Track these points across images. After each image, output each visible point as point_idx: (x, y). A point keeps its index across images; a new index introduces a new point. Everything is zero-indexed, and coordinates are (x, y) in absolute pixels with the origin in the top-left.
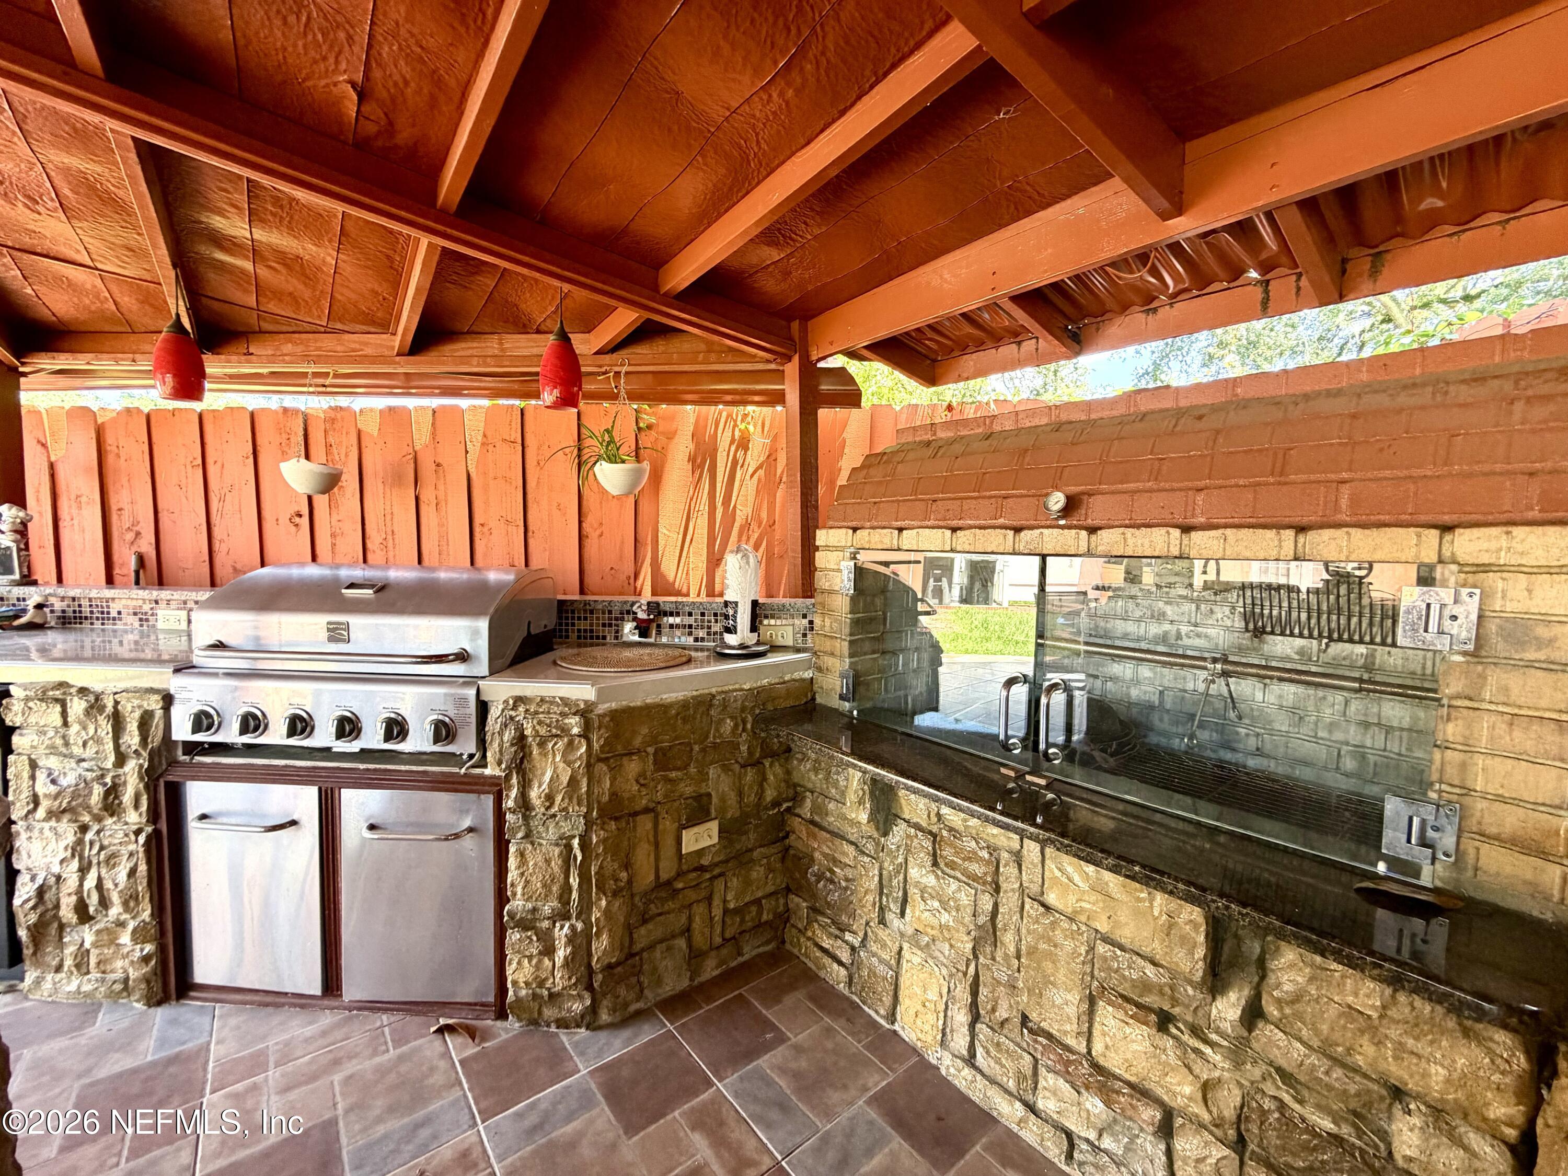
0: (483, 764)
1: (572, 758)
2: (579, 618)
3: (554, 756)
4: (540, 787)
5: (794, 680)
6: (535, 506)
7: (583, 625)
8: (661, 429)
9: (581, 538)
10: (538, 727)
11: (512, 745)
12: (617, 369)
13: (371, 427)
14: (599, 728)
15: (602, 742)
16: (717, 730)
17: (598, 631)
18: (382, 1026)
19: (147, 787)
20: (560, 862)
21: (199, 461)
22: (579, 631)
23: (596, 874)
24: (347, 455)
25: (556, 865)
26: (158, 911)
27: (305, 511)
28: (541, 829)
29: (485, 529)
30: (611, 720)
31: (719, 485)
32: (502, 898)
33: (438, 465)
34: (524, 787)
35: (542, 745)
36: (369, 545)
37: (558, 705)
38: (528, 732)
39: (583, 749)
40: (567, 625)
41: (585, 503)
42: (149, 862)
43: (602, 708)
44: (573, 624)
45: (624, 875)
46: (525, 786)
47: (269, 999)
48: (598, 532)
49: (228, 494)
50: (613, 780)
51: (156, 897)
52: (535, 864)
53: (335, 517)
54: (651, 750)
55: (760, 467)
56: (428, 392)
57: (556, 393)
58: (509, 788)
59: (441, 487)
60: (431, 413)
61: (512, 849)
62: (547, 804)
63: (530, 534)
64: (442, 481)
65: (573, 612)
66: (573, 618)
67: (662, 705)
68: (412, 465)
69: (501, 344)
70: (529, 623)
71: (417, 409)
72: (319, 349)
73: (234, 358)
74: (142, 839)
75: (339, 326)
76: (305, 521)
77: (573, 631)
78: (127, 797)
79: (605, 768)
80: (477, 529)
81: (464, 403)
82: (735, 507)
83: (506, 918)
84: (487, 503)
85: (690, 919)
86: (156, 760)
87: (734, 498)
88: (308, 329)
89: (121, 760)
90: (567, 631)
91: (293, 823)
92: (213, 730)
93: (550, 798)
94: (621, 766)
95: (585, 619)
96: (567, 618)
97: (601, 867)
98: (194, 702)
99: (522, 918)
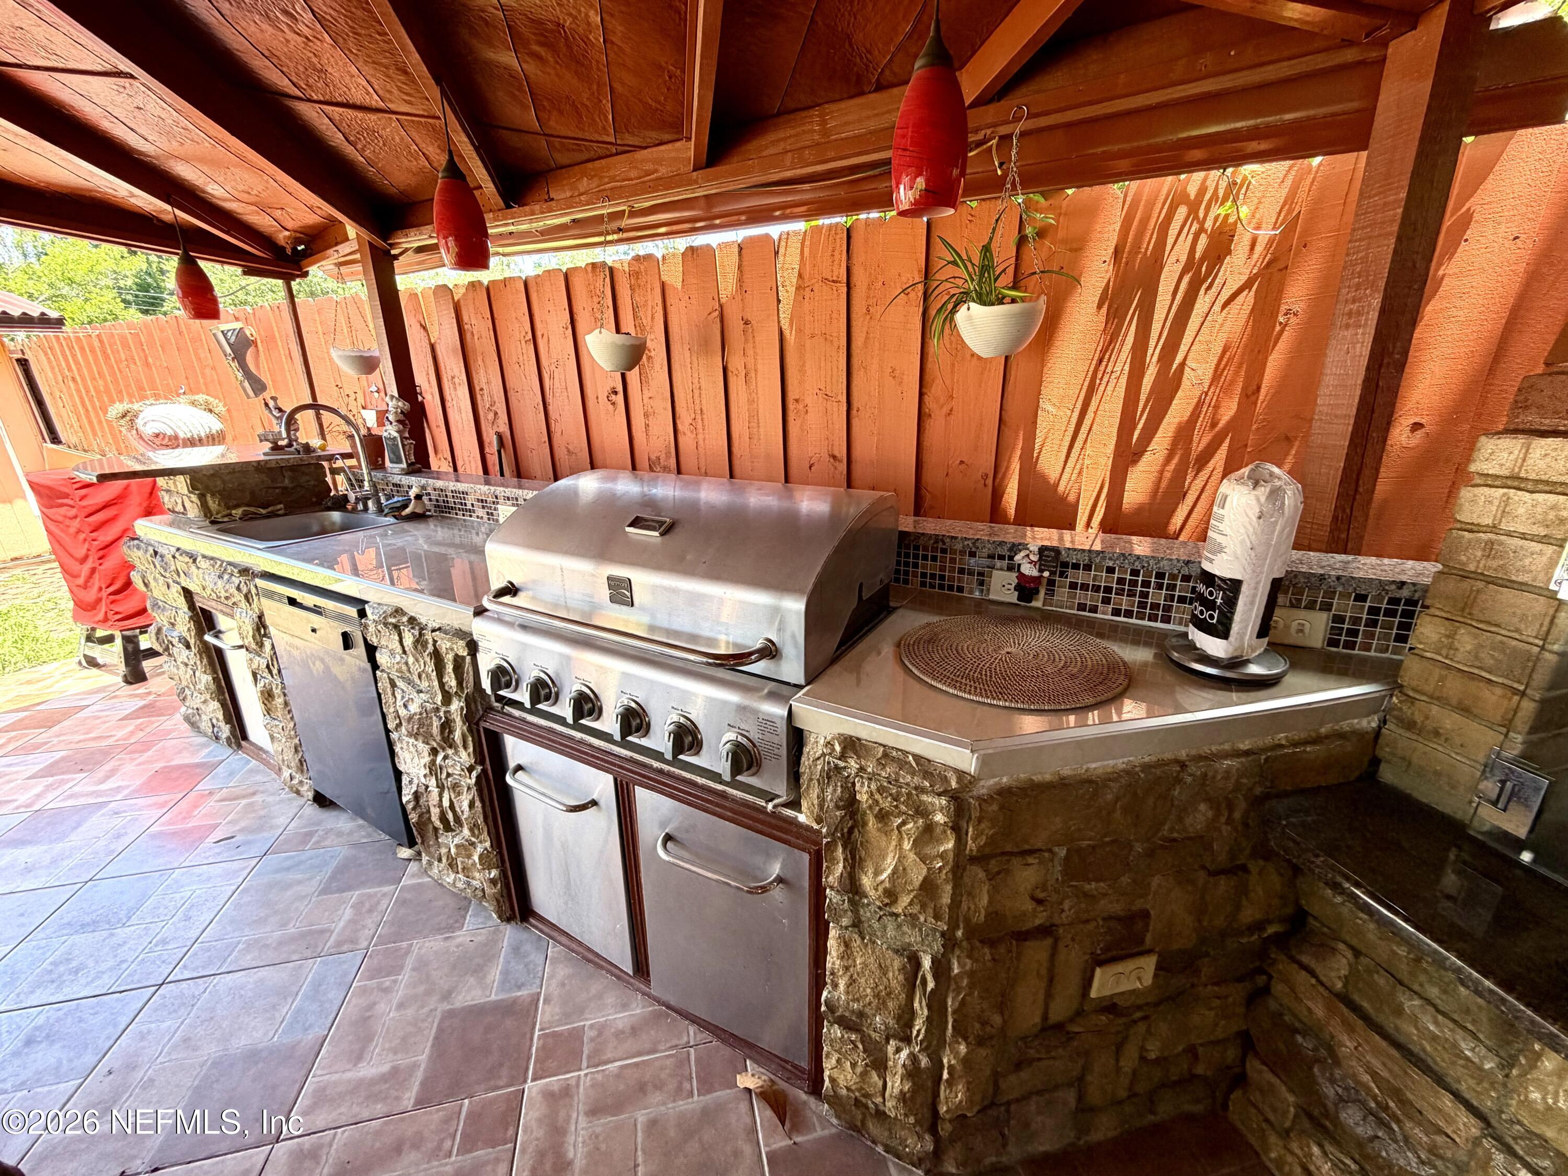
0: (795, 804)
1: (930, 850)
2: (925, 558)
3: (901, 839)
4: (877, 873)
5: (1341, 735)
6: (862, 372)
7: (930, 567)
8: (1061, 234)
9: (922, 417)
10: (877, 796)
11: (838, 807)
12: (1004, 130)
13: (673, 276)
14: (980, 820)
15: (982, 841)
16: (1180, 819)
17: (952, 579)
18: (687, 1045)
19: (470, 729)
20: (901, 977)
21: (530, 336)
22: (924, 575)
23: (954, 1012)
24: (653, 318)
25: (895, 979)
26: (496, 843)
27: (620, 389)
28: (876, 925)
29: (801, 406)
30: (1002, 807)
31: (1156, 327)
32: (818, 981)
33: (747, 323)
34: (853, 867)
35: (883, 817)
36: (680, 426)
37: (913, 774)
38: (862, 797)
39: (950, 845)
40: (907, 564)
41: (929, 365)
42: (482, 801)
43: (985, 786)
44: (916, 566)
45: (997, 1020)
46: (854, 864)
47: (591, 956)
48: (945, 410)
49: (556, 371)
50: (994, 892)
51: (493, 830)
52: (865, 965)
53: (647, 394)
54: (1062, 852)
55: (1247, 285)
56: (733, 220)
57: (921, 182)
58: (833, 861)
59: (750, 352)
60: (736, 250)
61: (833, 933)
62: (887, 901)
63: (854, 412)
64: (750, 345)
65: (917, 548)
66: (916, 557)
67: (1089, 781)
68: (718, 326)
69: (824, 123)
70: (861, 585)
71: (724, 246)
72: (613, 179)
73: (537, 207)
74: (474, 774)
75: (631, 140)
76: (620, 398)
77: (915, 575)
78: (457, 735)
79: (982, 875)
80: (791, 406)
81: (774, 230)
82: (1183, 364)
83: (823, 1008)
84: (802, 370)
85: (1085, 1069)
86: (473, 706)
87: (1183, 349)
88: (601, 152)
89: (447, 698)
90: (906, 573)
91: (594, 803)
92: (513, 687)
93: (891, 895)
94: (1008, 872)
95: (934, 559)
96: (907, 555)
97: (963, 1003)
98: (493, 654)
99: (842, 1017)
